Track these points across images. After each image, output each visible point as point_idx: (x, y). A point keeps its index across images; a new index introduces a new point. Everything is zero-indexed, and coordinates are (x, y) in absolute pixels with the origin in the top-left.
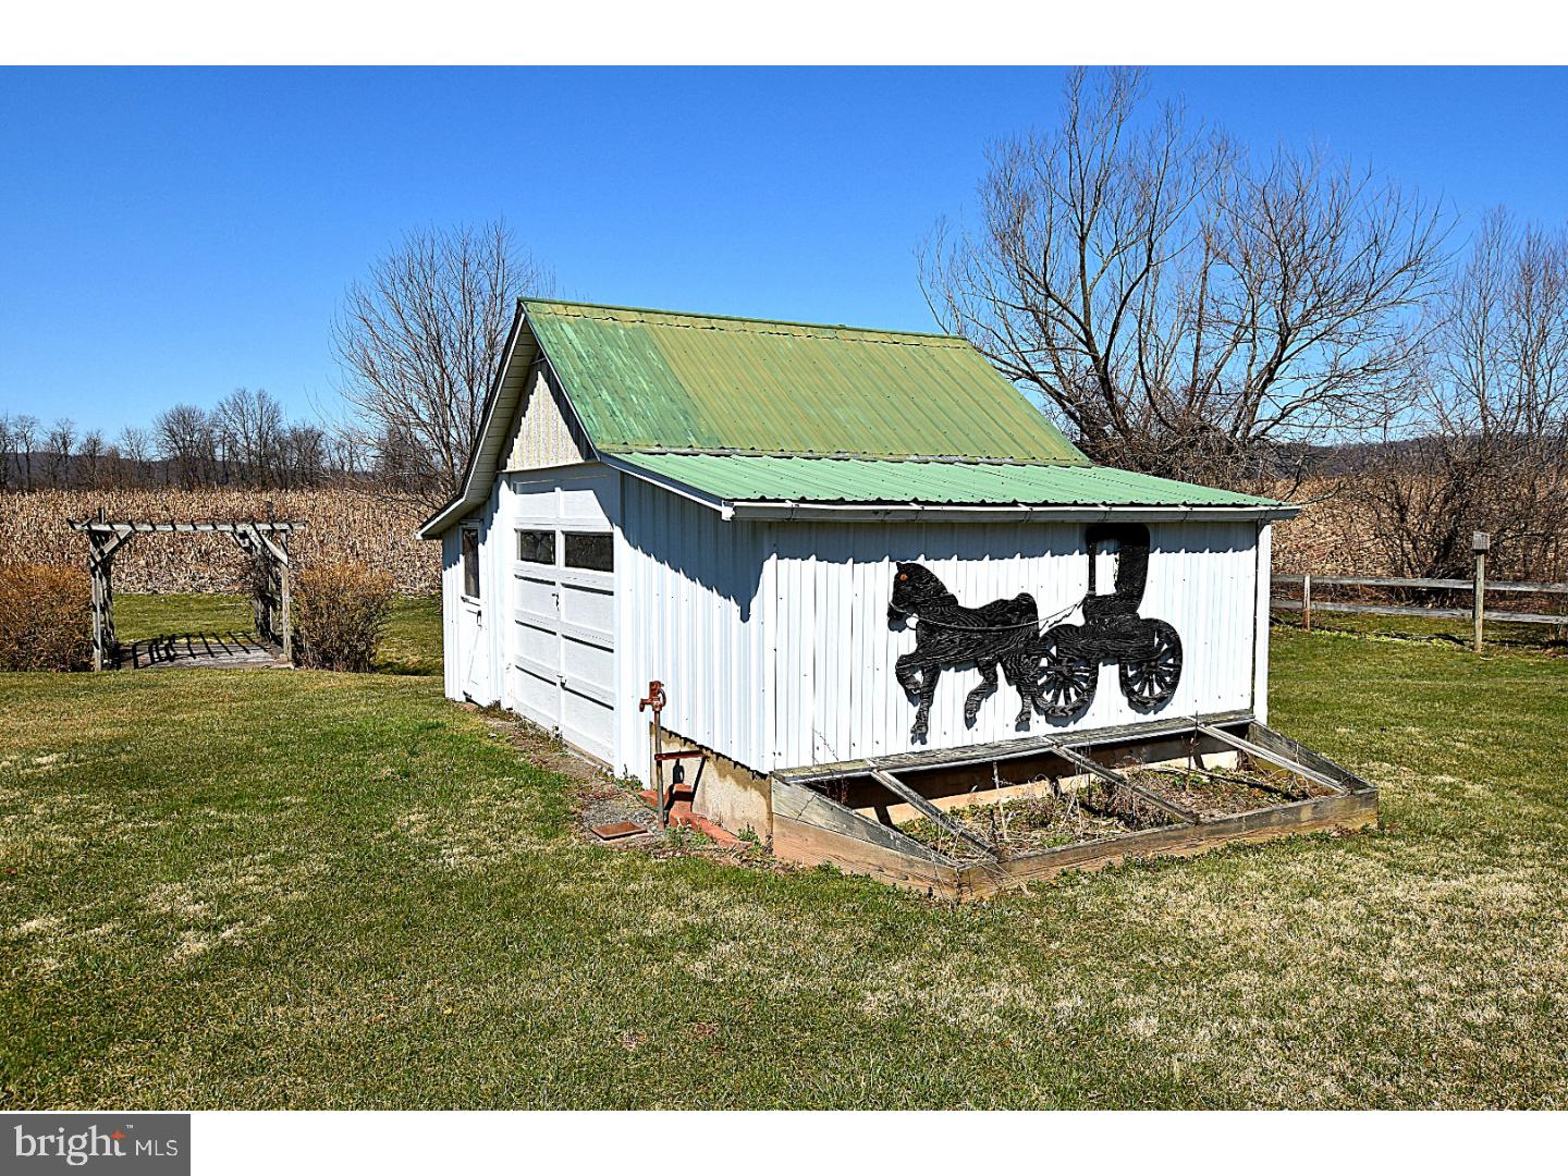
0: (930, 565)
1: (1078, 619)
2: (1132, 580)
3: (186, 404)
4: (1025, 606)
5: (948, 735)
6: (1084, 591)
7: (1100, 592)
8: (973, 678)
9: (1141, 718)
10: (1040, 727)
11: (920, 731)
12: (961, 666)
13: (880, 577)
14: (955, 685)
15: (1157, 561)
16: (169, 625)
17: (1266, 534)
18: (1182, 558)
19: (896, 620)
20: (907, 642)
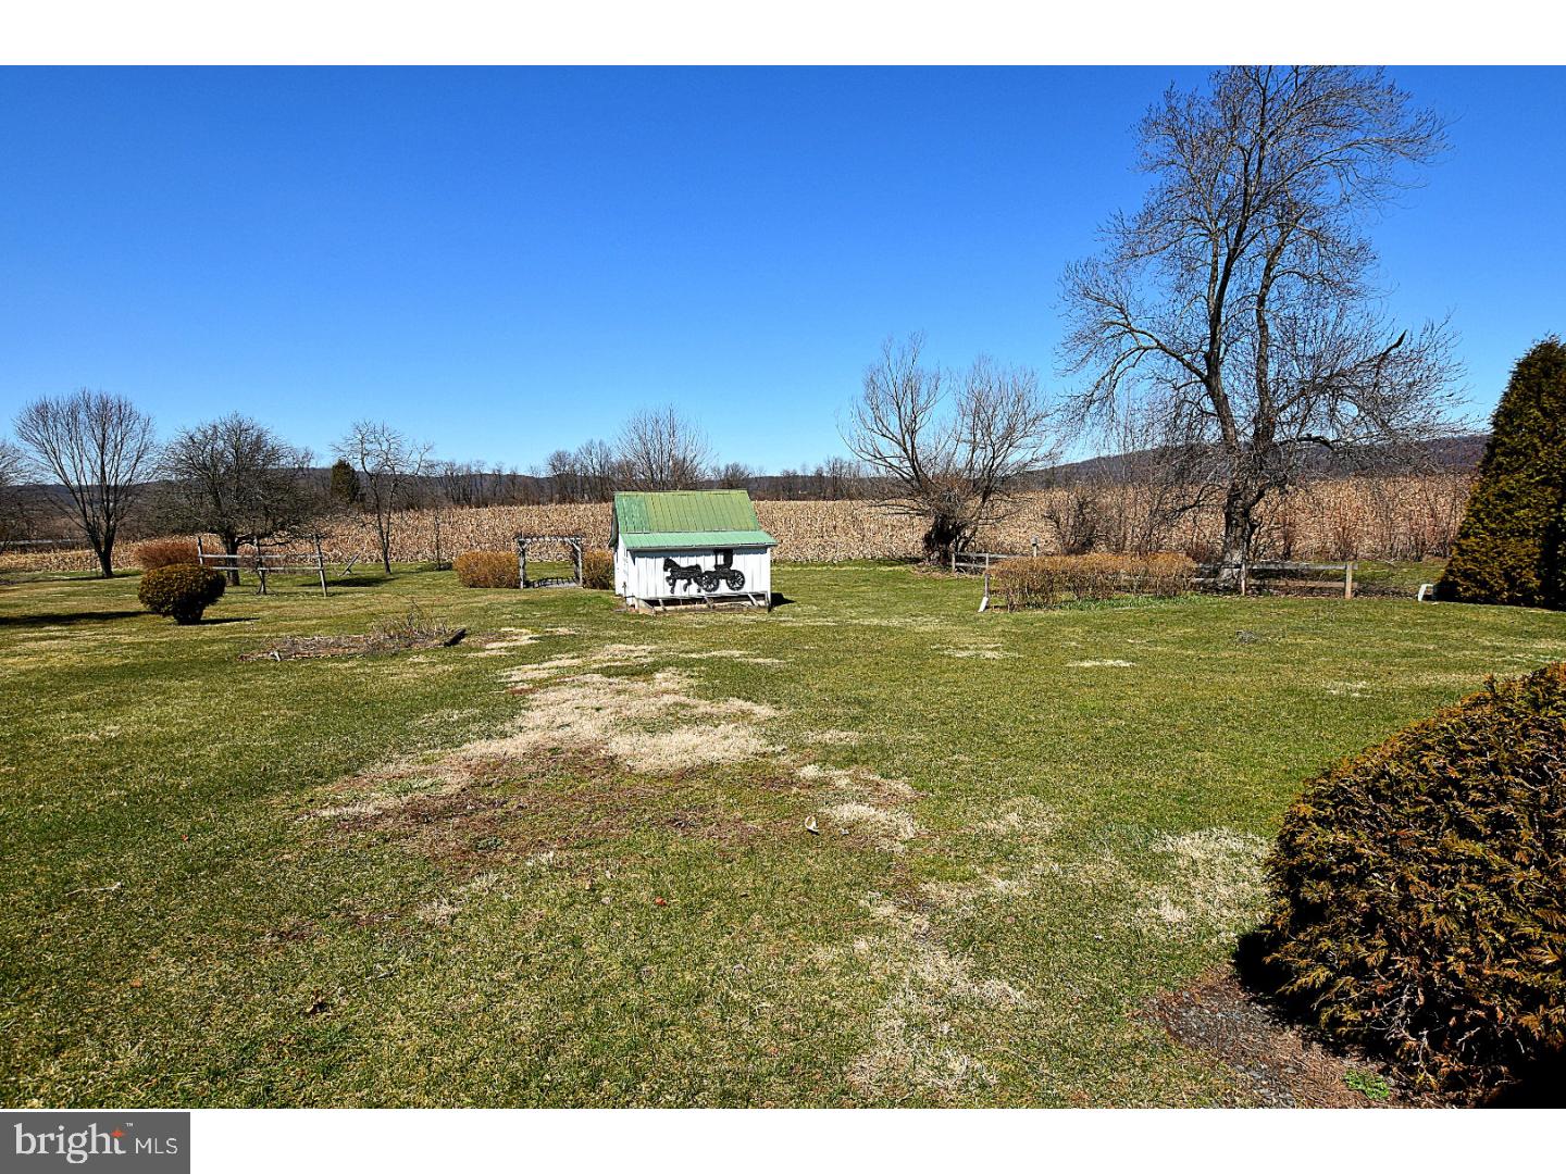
0: (674, 559)
1: (714, 570)
2: (729, 562)
3: (561, 450)
4: (698, 567)
5: (679, 593)
6: (714, 563)
7: (719, 563)
8: (686, 581)
9: (732, 591)
10: (703, 593)
11: (672, 591)
12: (682, 579)
13: (661, 561)
14: (680, 583)
15: (735, 557)
16: (547, 575)
17: (769, 550)
18: (742, 557)
19: (665, 570)
20: (668, 574)
